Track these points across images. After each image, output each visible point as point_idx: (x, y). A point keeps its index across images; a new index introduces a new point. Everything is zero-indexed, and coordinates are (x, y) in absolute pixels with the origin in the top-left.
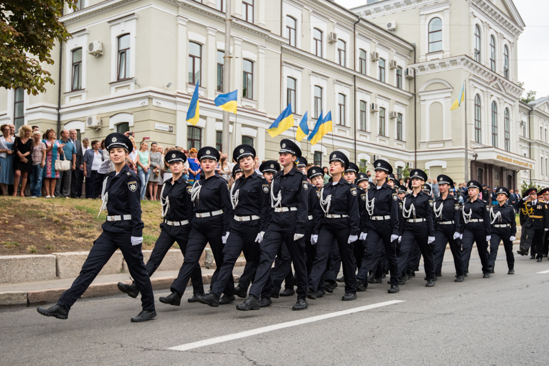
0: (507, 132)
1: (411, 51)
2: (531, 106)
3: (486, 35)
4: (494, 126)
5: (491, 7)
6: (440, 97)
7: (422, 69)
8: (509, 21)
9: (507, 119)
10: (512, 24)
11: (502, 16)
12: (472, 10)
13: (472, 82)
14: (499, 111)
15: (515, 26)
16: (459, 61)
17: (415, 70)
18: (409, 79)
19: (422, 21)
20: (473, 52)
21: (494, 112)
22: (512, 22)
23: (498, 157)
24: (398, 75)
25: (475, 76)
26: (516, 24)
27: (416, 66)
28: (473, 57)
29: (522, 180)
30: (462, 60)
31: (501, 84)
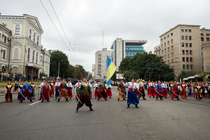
0: (37, 59)
1: (10, 32)
2: (44, 52)
3: (33, 33)
4: (33, 57)
5: (35, 25)
6: (18, 47)
7: (13, 38)
8: (39, 30)
9: (37, 55)
10: (40, 31)
11: (37, 28)
12: (29, 25)
13: (28, 45)
14: (35, 53)
15: (41, 32)
16: (24, 38)
17: (11, 38)
18: (8, 40)
19: (14, 25)
20: (29, 36)
21: (34, 53)
22: (40, 30)
23: (33, 65)
24: (5, 39)
25: (29, 43)
26: (41, 31)
27: (11, 37)
28: (29, 38)
29: (40, 71)
30: (25, 38)
31: (36, 46)
